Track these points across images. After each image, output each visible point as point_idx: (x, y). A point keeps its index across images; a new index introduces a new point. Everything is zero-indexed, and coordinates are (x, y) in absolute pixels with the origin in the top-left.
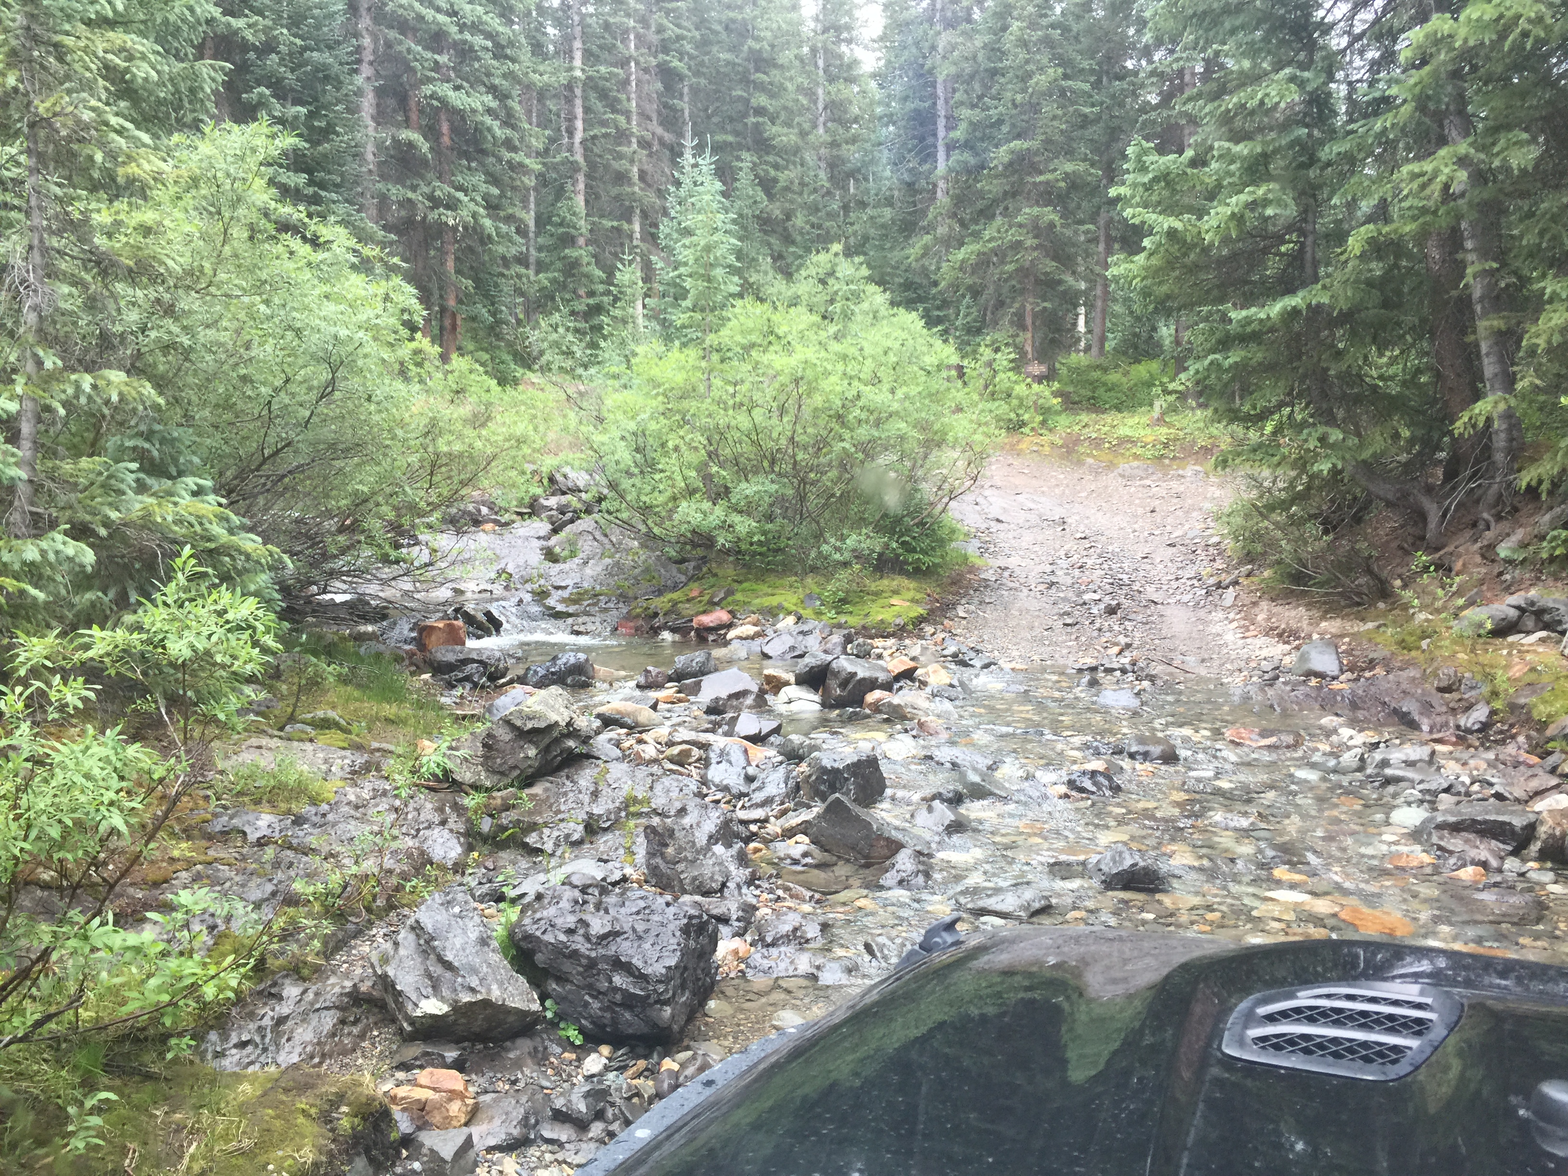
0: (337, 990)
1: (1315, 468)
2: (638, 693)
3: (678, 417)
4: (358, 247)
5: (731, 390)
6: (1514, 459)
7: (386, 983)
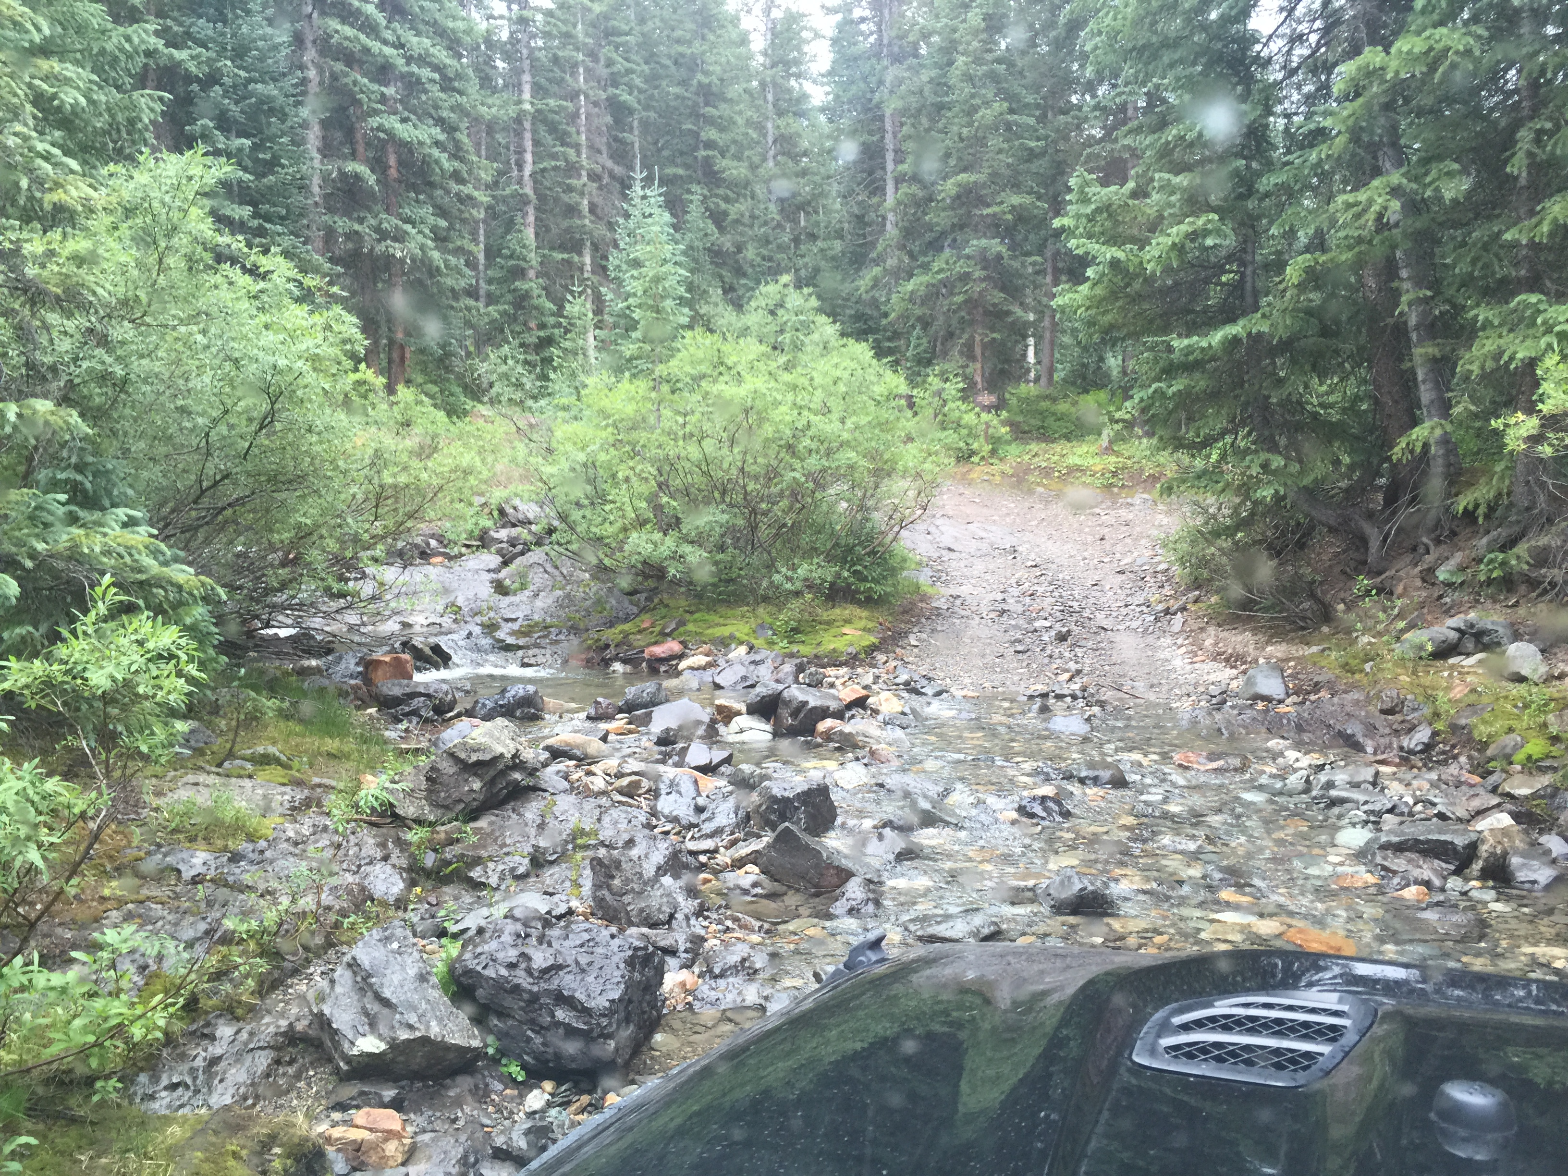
0: (272, 1029)
1: (1259, 494)
2: (588, 724)
3: (628, 448)
4: (299, 277)
5: (681, 420)
6: (1451, 484)
7: (323, 1022)
